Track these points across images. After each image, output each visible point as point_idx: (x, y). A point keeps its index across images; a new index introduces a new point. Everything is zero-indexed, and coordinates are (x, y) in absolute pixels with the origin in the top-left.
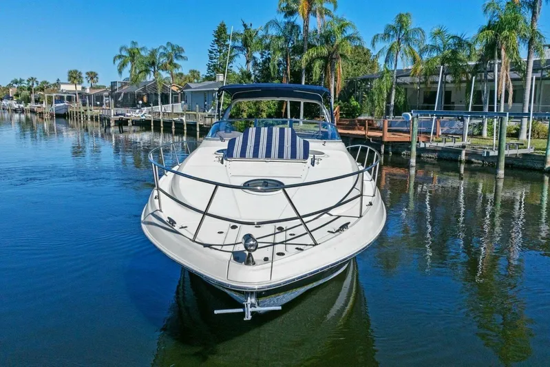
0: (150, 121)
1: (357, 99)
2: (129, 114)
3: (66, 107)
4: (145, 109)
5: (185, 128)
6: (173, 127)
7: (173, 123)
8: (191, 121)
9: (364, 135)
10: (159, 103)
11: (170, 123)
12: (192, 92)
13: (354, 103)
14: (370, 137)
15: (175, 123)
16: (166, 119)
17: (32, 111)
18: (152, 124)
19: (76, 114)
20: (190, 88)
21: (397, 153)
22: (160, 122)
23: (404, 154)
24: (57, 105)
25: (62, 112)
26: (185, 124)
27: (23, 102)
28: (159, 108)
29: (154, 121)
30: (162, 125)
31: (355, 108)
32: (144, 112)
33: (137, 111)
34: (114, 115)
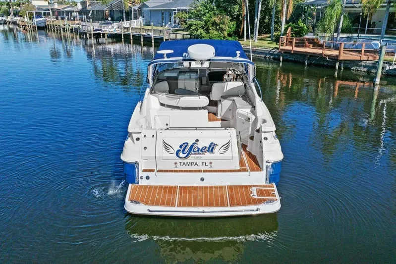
0: (121, 34)
1: (304, 21)
2: (104, 30)
3: (45, 21)
4: (115, 25)
5: (153, 41)
6: (142, 40)
7: (142, 36)
8: (157, 36)
9: (322, 54)
10: (125, 19)
11: (139, 37)
12: (150, 10)
13: (301, 24)
14: (326, 55)
15: (143, 37)
16: (135, 33)
17: (15, 23)
18: (123, 37)
19: (54, 27)
20: (148, 7)
21: (347, 69)
22: (130, 35)
23: (353, 70)
24: (38, 20)
25: (42, 25)
26: (153, 38)
27: (5, 16)
28: (126, 24)
29: (124, 35)
30: (132, 38)
31: (302, 29)
32: (115, 28)
33: (110, 26)
34: (93, 31)
